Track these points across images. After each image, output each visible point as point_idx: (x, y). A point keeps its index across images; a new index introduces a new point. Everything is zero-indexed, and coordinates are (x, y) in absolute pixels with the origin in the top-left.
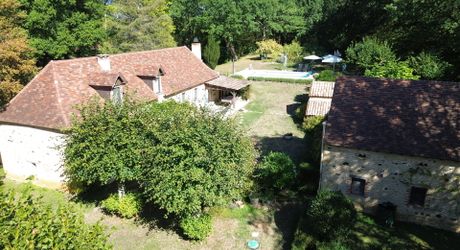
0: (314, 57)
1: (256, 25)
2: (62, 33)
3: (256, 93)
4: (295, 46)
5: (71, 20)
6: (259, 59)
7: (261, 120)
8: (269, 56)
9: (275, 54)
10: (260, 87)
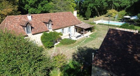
0: (128, 17)
1: (106, 4)
2: (40, 7)
3: (98, 30)
4: (123, 12)
5: (42, 3)
6: (108, 16)
7: (92, 41)
8: (112, 15)
9: (114, 15)
10: (101, 27)
